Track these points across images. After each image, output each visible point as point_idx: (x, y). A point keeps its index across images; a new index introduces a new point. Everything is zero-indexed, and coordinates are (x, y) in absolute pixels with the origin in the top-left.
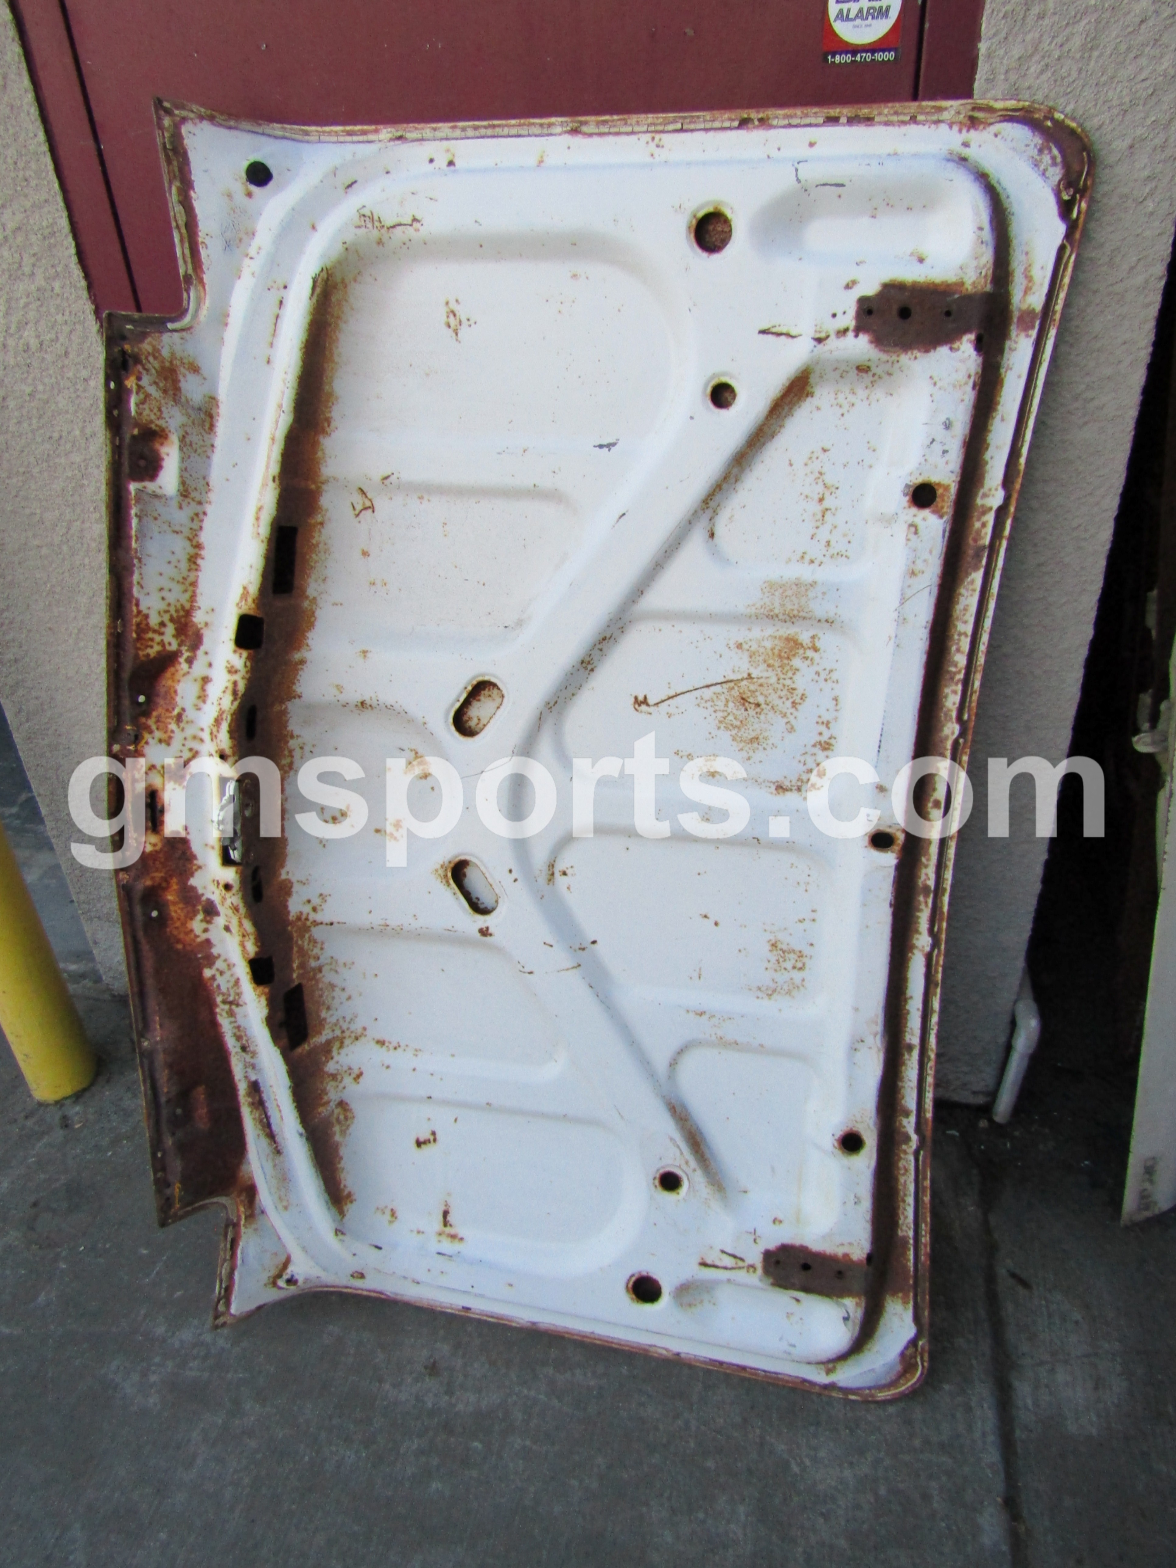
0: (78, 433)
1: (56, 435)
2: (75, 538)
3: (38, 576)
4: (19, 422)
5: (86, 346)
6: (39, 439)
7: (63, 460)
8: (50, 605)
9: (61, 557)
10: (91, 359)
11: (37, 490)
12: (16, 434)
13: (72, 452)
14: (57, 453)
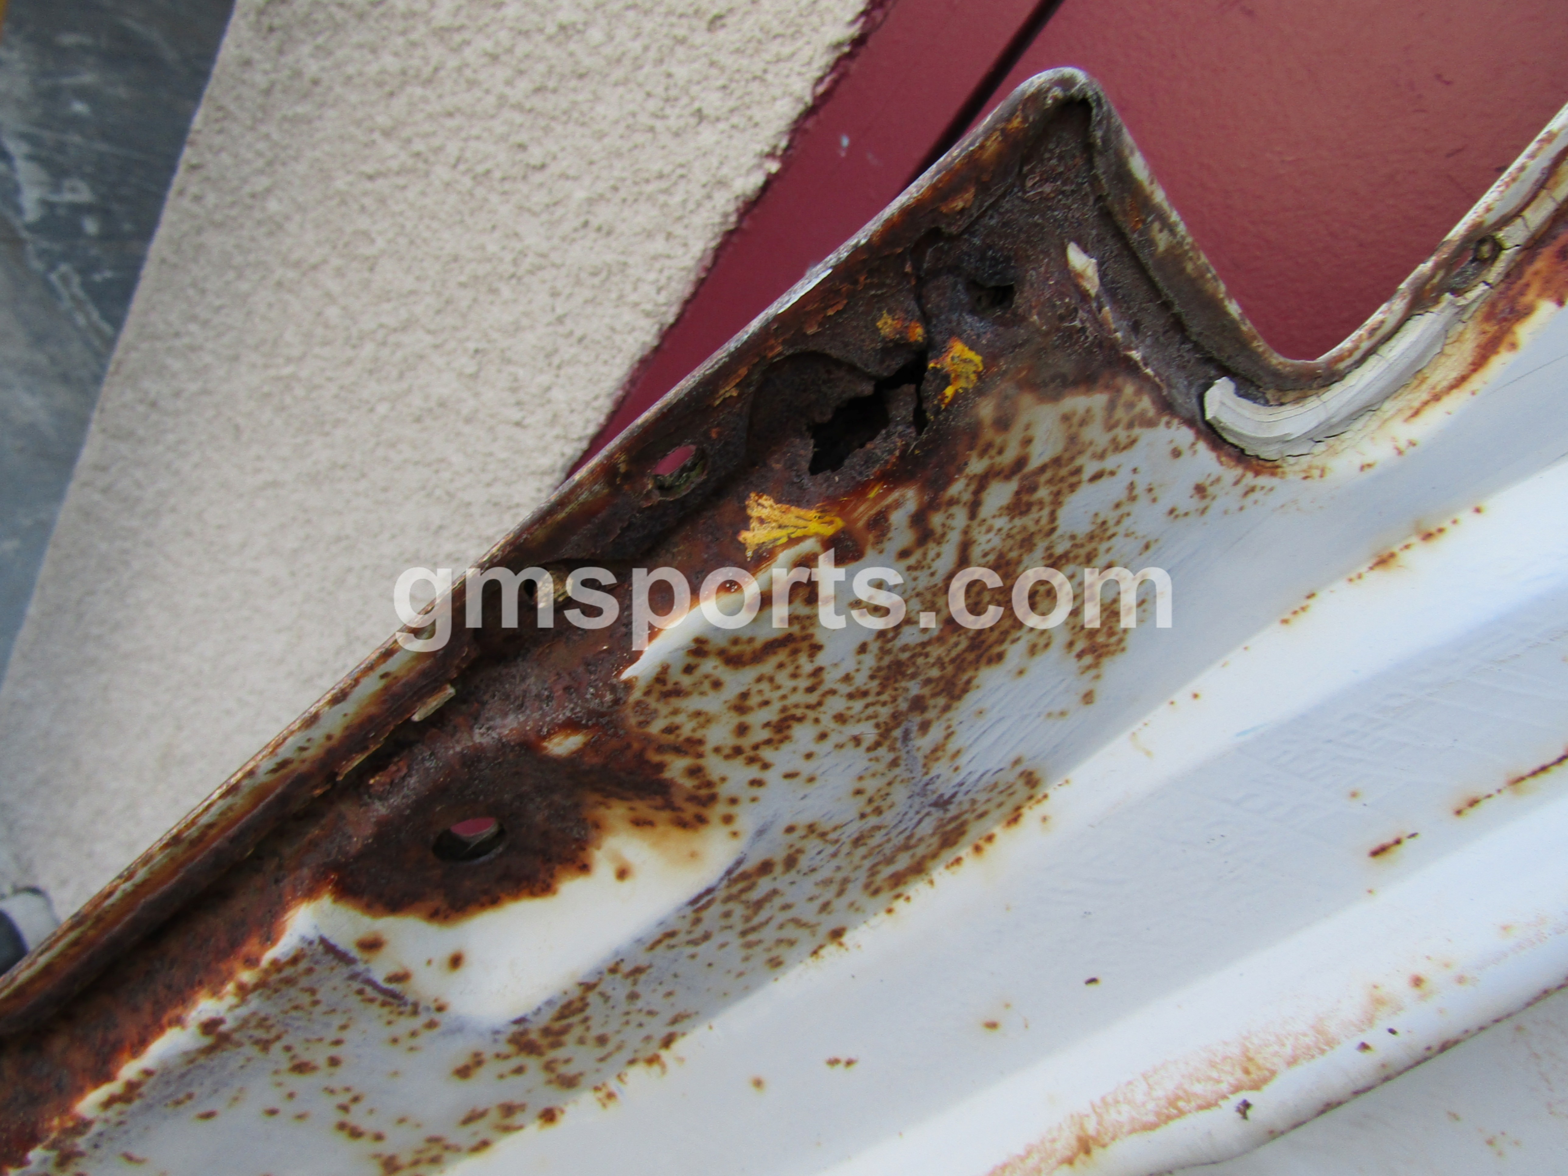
0: (580, 194)
1: (536, 155)
2: (399, 354)
3: (289, 336)
4: (494, 58)
5: (774, 48)
6: (498, 127)
7: (505, 210)
8: (268, 395)
9: (350, 353)
10: (755, 86)
11: (412, 206)
12: (468, 73)
13: (535, 214)
14: (507, 186)
